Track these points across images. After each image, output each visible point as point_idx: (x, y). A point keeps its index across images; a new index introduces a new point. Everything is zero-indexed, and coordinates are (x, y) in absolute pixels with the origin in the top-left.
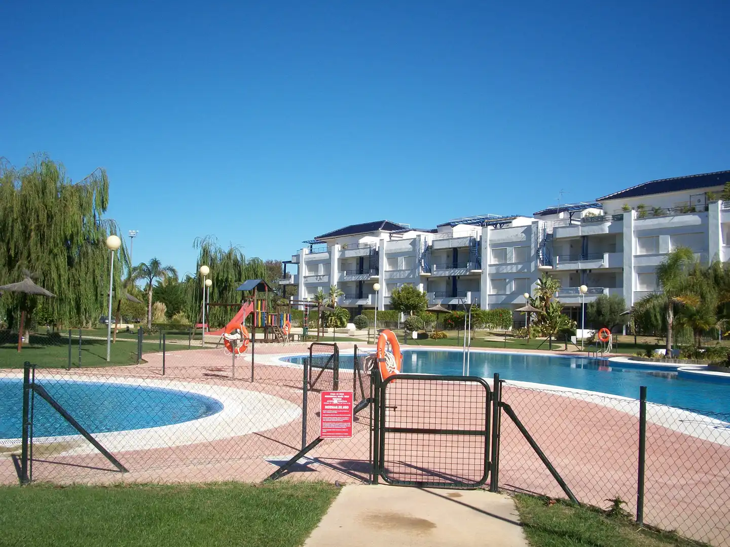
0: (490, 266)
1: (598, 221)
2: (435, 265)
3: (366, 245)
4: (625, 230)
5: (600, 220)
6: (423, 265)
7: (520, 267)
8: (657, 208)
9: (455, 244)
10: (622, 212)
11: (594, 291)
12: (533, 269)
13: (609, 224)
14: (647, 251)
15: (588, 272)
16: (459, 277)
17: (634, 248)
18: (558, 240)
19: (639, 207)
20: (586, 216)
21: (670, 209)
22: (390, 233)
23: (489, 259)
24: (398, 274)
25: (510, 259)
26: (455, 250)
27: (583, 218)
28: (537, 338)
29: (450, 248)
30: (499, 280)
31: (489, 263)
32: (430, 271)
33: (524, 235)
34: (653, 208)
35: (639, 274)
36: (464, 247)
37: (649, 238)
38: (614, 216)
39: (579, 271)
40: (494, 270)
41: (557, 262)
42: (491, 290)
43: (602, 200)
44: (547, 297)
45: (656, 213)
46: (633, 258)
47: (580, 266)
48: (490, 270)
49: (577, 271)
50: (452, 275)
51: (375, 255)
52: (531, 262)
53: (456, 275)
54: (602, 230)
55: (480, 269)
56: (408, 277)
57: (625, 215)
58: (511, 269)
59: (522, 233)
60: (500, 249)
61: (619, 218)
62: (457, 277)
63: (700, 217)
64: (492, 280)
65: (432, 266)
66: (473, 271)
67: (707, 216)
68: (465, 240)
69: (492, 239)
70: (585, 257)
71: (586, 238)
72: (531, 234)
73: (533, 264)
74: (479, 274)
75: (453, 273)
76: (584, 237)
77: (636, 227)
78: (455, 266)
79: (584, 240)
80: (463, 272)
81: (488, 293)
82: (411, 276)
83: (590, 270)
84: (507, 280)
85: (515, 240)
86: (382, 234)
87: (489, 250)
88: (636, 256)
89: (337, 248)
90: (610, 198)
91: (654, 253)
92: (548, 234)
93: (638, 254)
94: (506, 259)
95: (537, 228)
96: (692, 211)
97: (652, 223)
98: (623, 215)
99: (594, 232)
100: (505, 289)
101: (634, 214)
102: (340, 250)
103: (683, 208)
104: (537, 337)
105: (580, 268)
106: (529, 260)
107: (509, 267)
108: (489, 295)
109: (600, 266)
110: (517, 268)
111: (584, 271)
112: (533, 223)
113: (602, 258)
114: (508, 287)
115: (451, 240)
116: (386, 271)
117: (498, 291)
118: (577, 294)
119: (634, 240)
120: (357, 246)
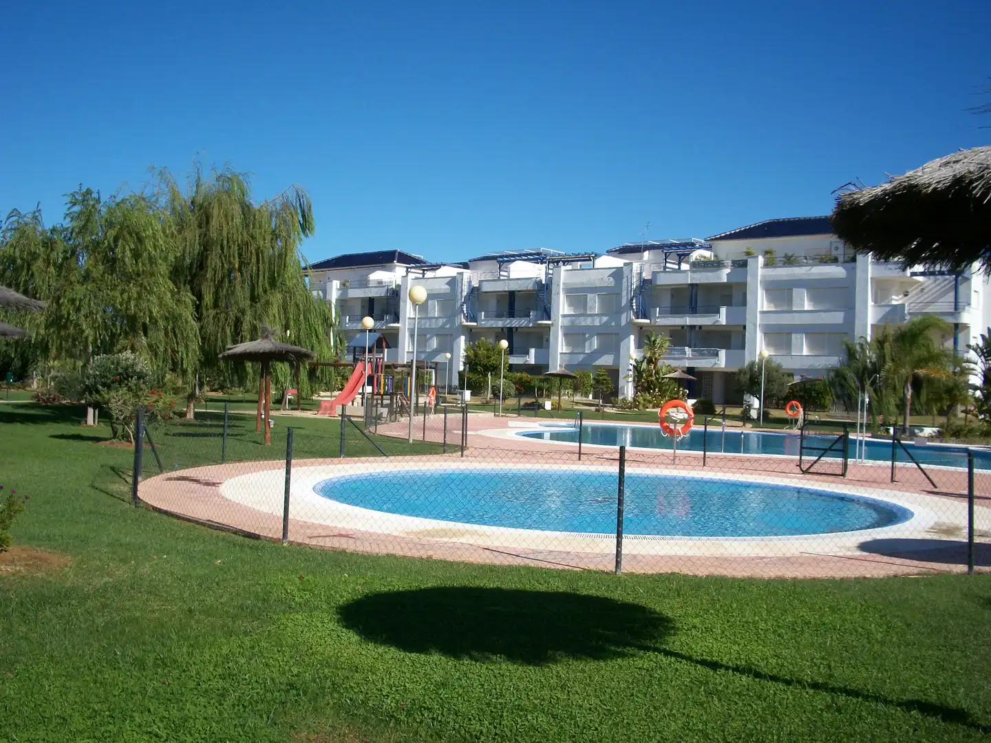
0: (564, 316)
1: (713, 266)
2: (483, 313)
3: (380, 282)
4: (749, 279)
5: (717, 264)
6: (465, 312)
7: (605, 319)
8: (790, 255)
9: (513, 287)
10: (745, 258)
11: (706, 352)
12: (623, 322)
13: (728, 271)
14: (776, 306)
15: (697, 329)
16: (517, 328)
17: (760, 302)
18: (658, 287)
19: (767, 253)
20: (696, 259)
21: (808, 258)
22: (407, 268)
23: (562, 307)
24: (428, 323)
25: (593, 308)
26: (512, 294)
27: (693, 262)
28: (647, 410)
29: (506, 291)
30: (575, 335)
31: (561, 313)
32: (474, 319)
33: (612, 279)
34: (786, 254)
35: (766, 334)
36: (526, 291)
37: (780, 292)
38: (734, 262)
39: (685, 328)
40: (567, 322)
41: (657, 315)
42: (564, 347)
43: (712, 240)
44: (656, 359)
45: (789, 261)
46: (758, 314)
47: (688, 320)
48: (562, 323)
49: (683, 327)
50: (508, 326)
51: (394, 296)
52: (622, 313)
53: (513, 326)
54: (719, 277)
55: (549, 319)
56: (443, 327)
57: (750, 261)
58: (593, 321)
59: (609, 276)
60: (577, 296)
61: (741, 265)
62: (514, 330)
63: (844, 268)
64: (565, 335)
65: (479, 314)
66: (540, 322)
67: (854, 269)
68: (529, 281)
69: (566, 282)
70: (694, 310)
71: (695, 287)
72: (623, 278)
73: (624, 316)
74: (548, 327)
75: (509, 323)
76: (692, 285)
77: (763, 276)
78: (511, 314)
79: (693, 288)
80: (523, 323)
81: (560, 351)
82: (448, 326)
83: (700, 327)
84: (587, 336)
85: (598, 284)
86: (397, 268)
87: (562, 296)
88: (763, 312)
89: (336, 284)
90: (721, 238)
91: (785, 308)
92: (645, 280)
93: (765, 309)
94: (585, 309)
95: (632, 270)
96: (835, 261)
97: (783, 273)
98: (747, 261)
99: (708, 280)
100: (584, 347)
101: (761, 260)
102: (338, 287)
103: (823, 257)
104: (647, 408)
105: (688, 324)
106: (619, 311)
107: (589, 319)
108: (561, 353)
109: (715, 322)
110: (600, 321)
111: (692, 327)
112: (625, 264)
113: (718, 312)
114: (587, 344)
115: (507, 282)
116: (409, 318)
117: (573, 348)
118: (683, 356)
119: (761, 293)
120: (364, 283)
